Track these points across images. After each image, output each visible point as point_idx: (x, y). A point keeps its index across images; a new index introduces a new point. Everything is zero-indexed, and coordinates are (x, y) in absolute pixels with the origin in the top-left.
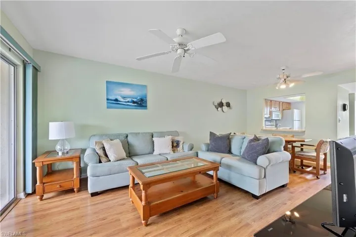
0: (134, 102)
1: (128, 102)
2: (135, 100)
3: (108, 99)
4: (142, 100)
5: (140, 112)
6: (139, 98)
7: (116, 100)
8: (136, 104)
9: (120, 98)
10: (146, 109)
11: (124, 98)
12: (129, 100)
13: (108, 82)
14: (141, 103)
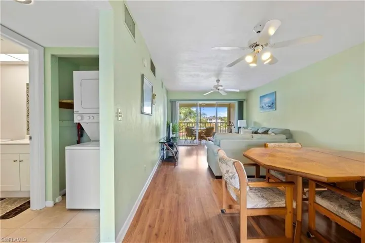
1: (267, 107)
2: (269, 105)
3: (260, 107)
4: (273, 103)
5: (272, 112)
6: (271, 102)
7: (263, 107)
8: (270, 108)
10: (276, 110)
11: (265, 105)
12: (267, 105)
13: (261, 97)
14: (273, 105)
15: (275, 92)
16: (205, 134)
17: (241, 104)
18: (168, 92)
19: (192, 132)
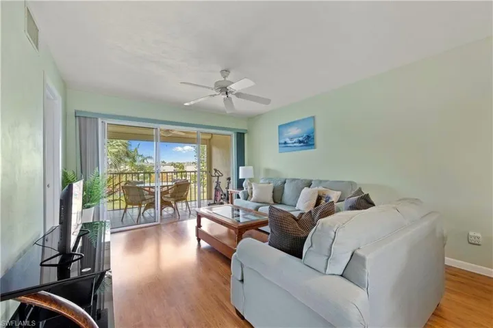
0: (300, 142)
1: (295, 143)
2: (301, 139)
3: (279, 144)
4: (308, 137)
5: (308, 152)
6: (305, 135)
7: (285, 143)
8: (302, 144)
9: (288, 141)
10: (315, 148)
11: (291, 139)
12: (296, 140)
13: (280, 127)
14: (308, 141)
15: (313, 117)
16: (172, 197)
17: (241, 136)
18: (66, 86)
19: (142, 195)
